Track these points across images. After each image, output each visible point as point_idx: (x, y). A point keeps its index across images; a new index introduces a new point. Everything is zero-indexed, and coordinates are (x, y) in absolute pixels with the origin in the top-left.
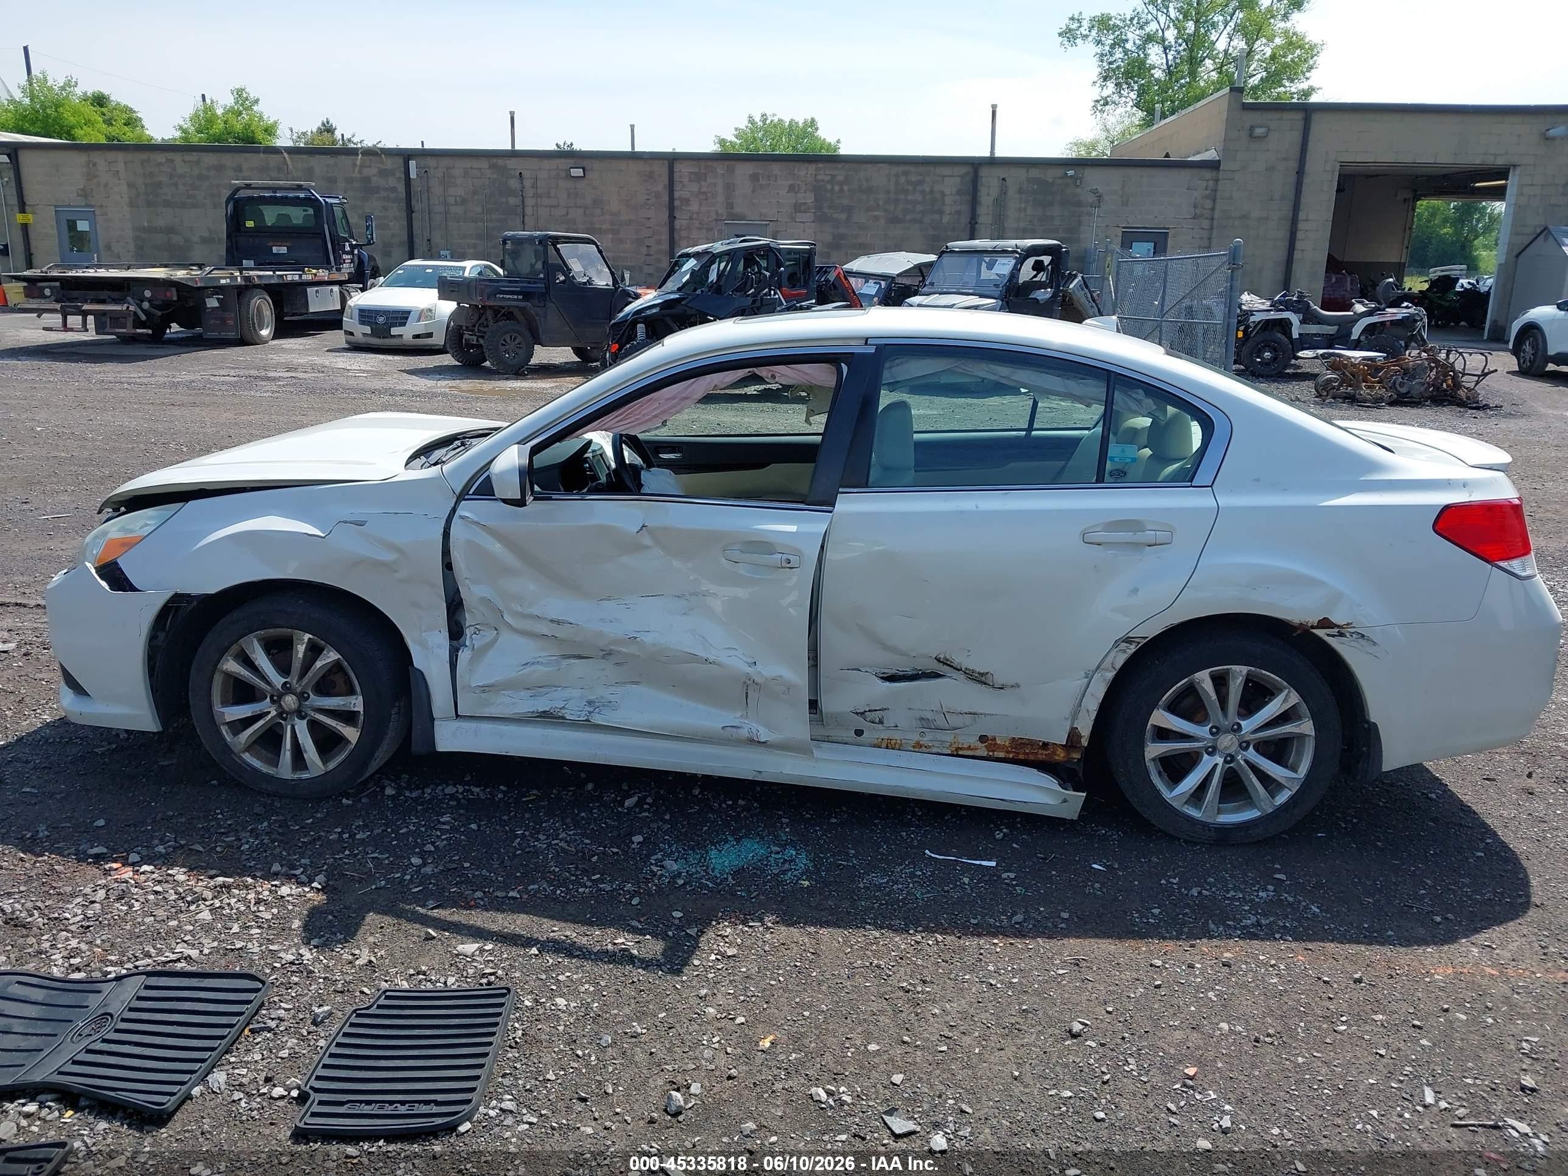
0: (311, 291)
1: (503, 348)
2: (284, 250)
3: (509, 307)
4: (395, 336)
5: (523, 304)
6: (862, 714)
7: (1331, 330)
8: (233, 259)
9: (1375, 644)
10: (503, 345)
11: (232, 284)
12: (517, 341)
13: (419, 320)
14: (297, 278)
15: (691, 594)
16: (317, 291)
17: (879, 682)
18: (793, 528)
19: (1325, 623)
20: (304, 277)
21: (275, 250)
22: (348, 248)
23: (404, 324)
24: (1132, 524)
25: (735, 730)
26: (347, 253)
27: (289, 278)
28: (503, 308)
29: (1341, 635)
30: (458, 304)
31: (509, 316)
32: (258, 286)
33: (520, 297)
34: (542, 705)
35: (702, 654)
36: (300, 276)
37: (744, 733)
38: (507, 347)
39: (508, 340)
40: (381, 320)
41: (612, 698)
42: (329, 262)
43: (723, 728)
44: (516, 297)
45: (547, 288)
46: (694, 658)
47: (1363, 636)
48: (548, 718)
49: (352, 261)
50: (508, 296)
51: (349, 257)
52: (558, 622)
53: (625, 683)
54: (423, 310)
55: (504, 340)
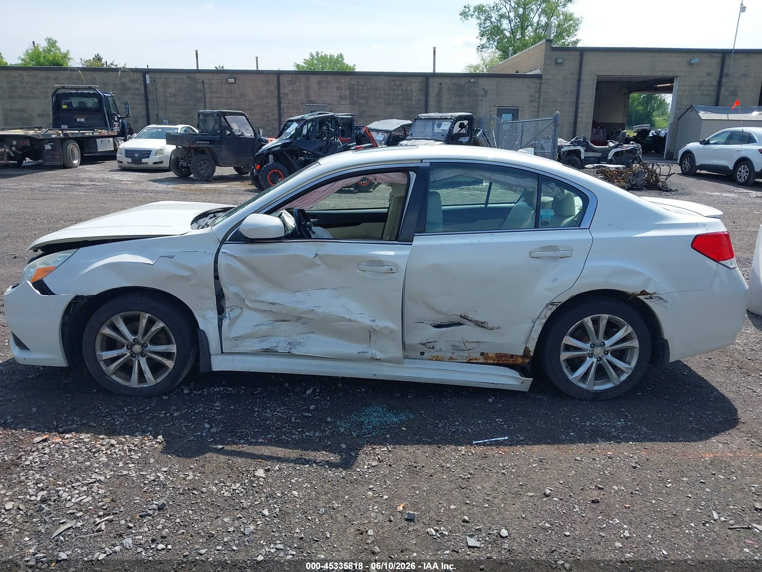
0: (98, 141)
1: (200, 168)
2: (83, 120)
3: (202, 147)
4: (144, 163)
5: (210, 146)
6: (424, 344)
7: (599, 155)
8: (56, 125)
9: (666, 302)
10: (200, 166)
11: (58, 137)
12: (207, 165)
13: (156, 155)
14: (91, 134)
15: (341, 288)
16: (102, 141)
17: (432, 328)
18: (392, 253)
19: (644, 293)
20: (95, 134)
21: (78, 120)
22: (116, 119)
23: (148, 157)
24: (553, 248)
25: (364, 354)
26: (116, 121)
27: (87, 134)
28: (200, 148)
29: (651, 298)
30: (177, 147)
31: (202, 152)
32: (72, 138)
33: (208, 142)
34: (266, 346)
35: (348, 317)
36: (93, 133)
37: (369, 355)
38: (202, 168)
39: (203, 164)
40: (137, 155)
41: (301, 340)
42: (107, 126)
43: (358, 353)
44: (206, 142)
45: (221, 138)
46: (344, 319)
47: (661, 298)
48: (268, 352)
49: (119, 125)
50: (202, 142)
51: (117, 123)
52: (273, 304)
53: (307, 333)
54: (158, 150)
55: (201, 164)
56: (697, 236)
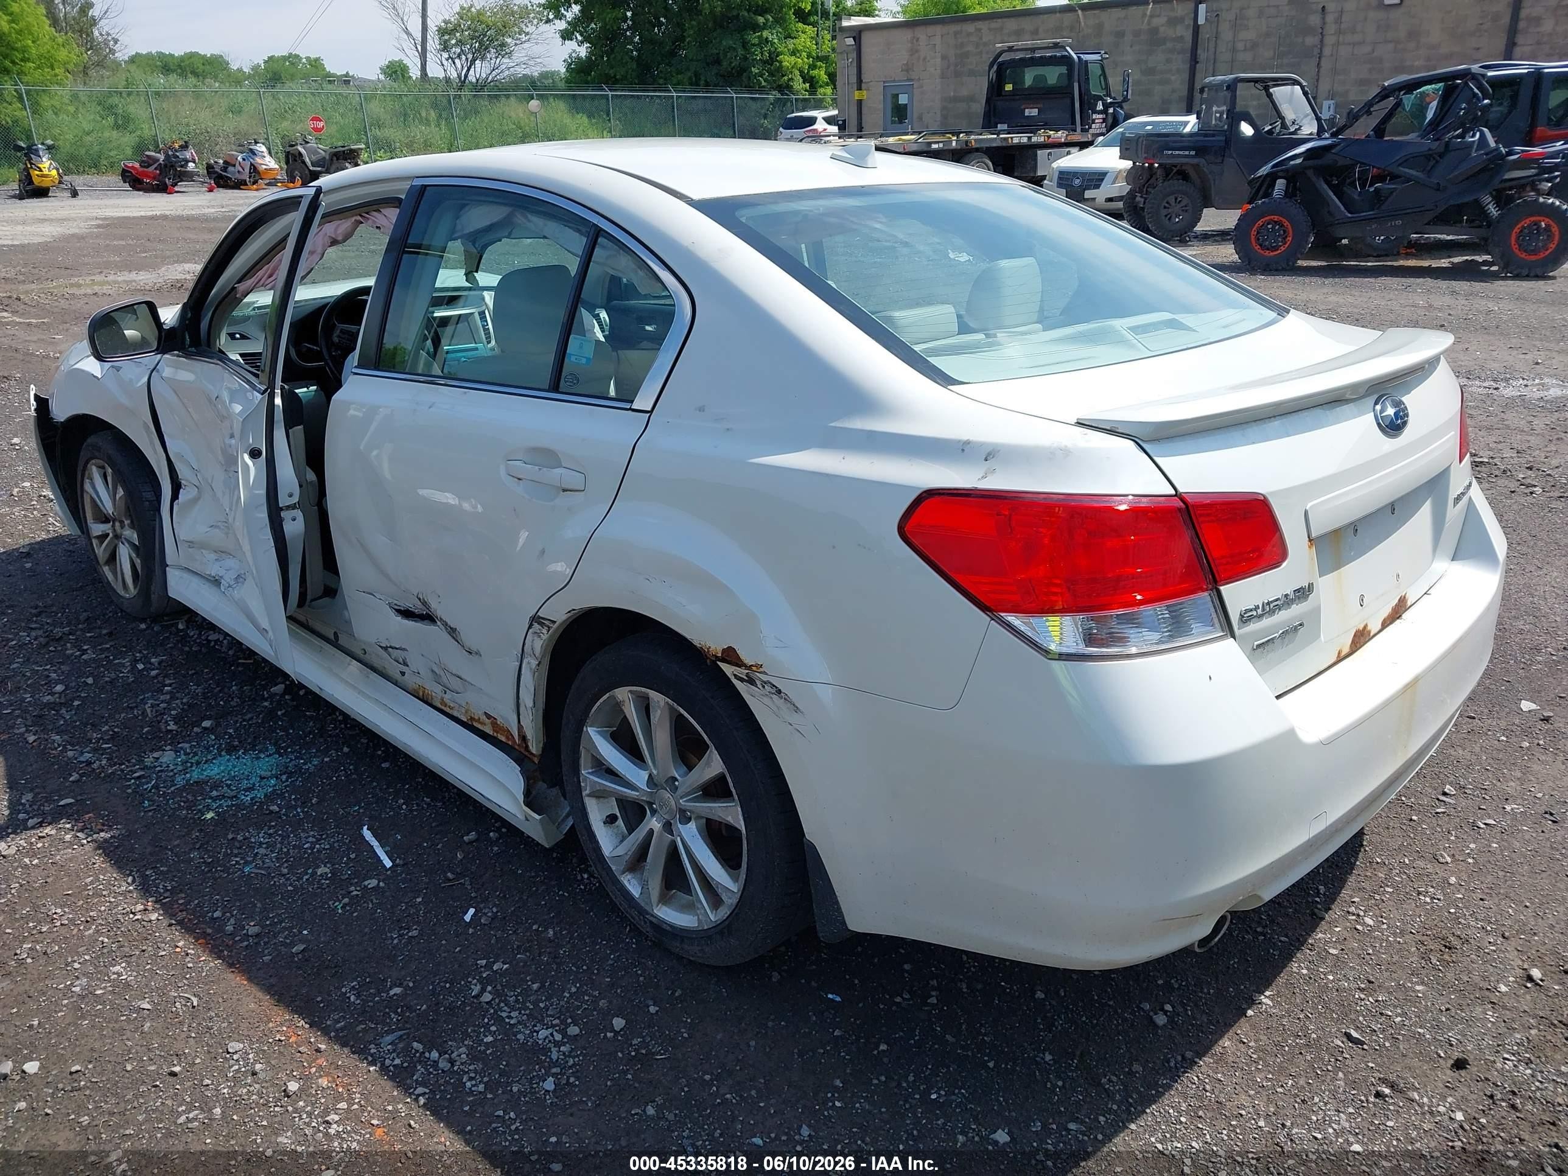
0: (1041, 154)
1: (1164, 212)
2: (1035, 112)
3: (1182, 165)
4: (1088, 199)
5: (1195, 161)
6: (385, 648)
8: (989, 124)
9: (797, 709)
10: (1165, 207)
11: (946, 148)
12: (1183, 204)
13: (1114, 183)
14: (1025, 140)
16: (1050, 154)
17: (392, 614)
19: (730, 656)
20: (1034, 139)
21: (1027, 112)
22: (1100, 107)
23: (1097, 187)
24: (547, 457)
26: (1100, 112)
27: (1016, 141)
28: (1176, 166)
29: (751, 681)
30: (1134, 163)
31: (1183, 175)
32: (977, 150)
33: (1193, 153)
36: (1030, 138)
38: (1170, 210)
40: (1077, 182)
42: (1074, 123)
44: (1187, 153)
45: (1227, 142)
47: (779, 692)
49: (1104, 120)
50: (1177, 152)
51: (1101, 116)
54: (1120, 171)
55: (1167, 203)
56: (930, 495)
